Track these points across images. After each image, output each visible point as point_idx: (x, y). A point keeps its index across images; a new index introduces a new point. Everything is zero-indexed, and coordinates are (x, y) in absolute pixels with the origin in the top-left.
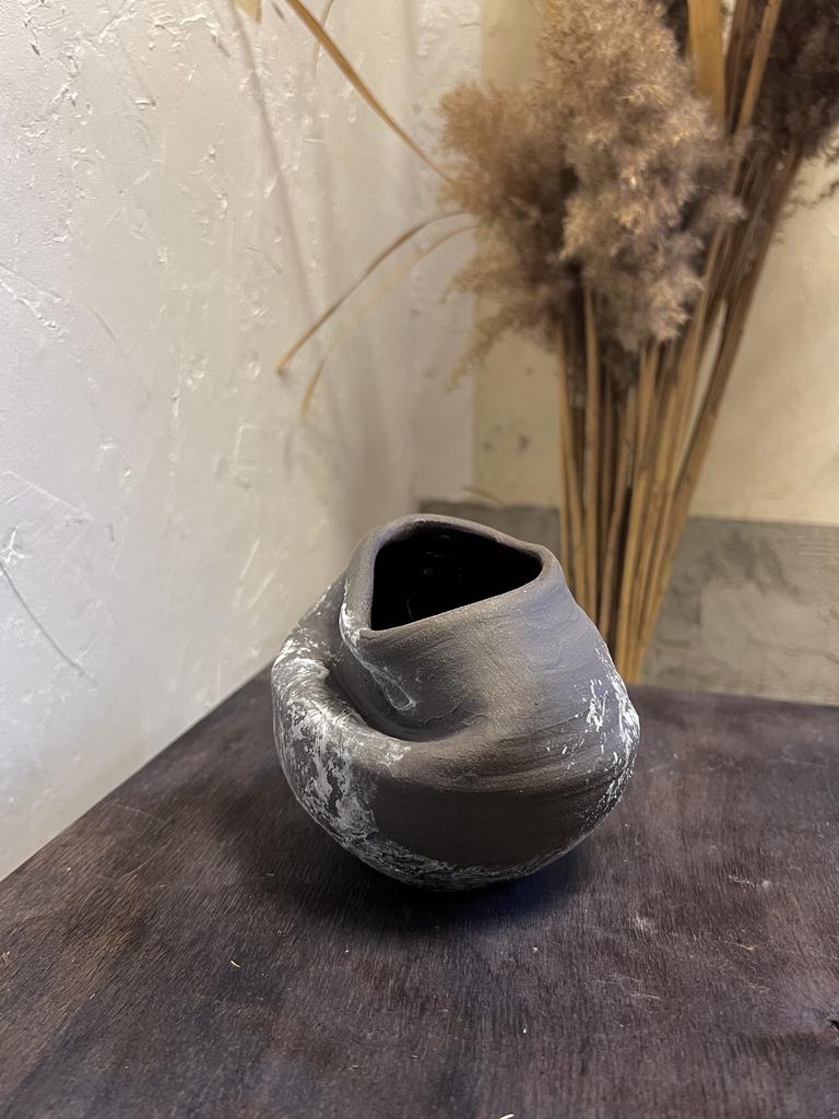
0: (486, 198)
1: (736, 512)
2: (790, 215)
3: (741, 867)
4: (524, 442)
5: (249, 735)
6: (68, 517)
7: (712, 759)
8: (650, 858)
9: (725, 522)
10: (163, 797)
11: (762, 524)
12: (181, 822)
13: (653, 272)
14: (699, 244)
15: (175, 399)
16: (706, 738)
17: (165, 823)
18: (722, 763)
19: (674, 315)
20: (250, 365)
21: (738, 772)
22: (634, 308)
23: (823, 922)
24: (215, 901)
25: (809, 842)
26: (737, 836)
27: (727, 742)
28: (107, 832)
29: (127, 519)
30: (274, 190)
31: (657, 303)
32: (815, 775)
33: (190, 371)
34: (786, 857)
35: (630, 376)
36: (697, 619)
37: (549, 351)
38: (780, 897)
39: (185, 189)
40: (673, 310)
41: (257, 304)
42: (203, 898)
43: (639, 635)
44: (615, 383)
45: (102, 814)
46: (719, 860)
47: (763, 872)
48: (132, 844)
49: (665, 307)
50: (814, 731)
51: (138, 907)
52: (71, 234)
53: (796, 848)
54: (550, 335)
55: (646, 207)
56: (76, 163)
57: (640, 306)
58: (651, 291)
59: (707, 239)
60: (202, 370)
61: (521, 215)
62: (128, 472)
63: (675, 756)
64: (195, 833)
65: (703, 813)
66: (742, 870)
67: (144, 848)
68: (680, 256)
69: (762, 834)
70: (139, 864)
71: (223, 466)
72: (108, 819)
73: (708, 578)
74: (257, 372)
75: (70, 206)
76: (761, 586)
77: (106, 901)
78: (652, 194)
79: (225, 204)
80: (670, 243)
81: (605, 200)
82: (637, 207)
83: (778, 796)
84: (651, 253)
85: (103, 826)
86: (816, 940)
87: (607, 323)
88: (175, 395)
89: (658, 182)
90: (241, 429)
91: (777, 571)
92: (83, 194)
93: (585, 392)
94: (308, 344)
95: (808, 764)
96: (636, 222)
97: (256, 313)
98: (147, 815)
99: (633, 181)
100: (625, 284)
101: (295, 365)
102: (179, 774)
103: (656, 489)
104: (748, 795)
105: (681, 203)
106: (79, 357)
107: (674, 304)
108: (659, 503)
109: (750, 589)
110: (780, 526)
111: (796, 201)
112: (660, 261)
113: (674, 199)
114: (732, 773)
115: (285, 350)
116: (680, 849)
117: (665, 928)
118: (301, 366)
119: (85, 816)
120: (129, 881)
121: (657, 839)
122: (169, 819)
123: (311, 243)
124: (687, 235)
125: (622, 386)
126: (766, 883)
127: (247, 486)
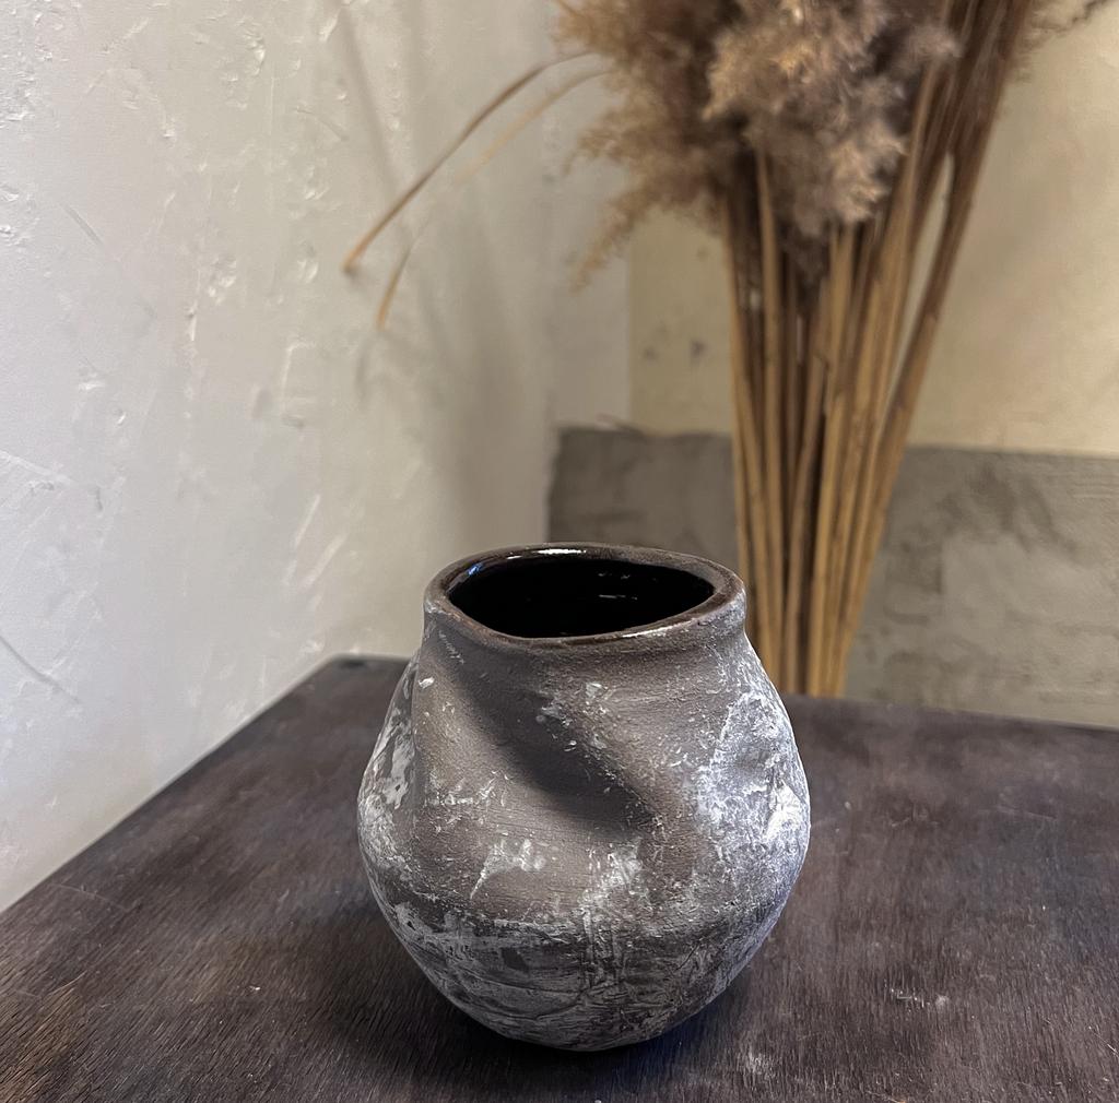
0: (620, 34)
1: (987, 439)
2: (1038, 44)
3: (909, 977)
4: (698, 349)
5: (267, 778)
6: (33, 483)
7: (896, 808)
8: (785, 963)
9: (971, 454)
10: (133, 871)
11: (1024, 456)
12: (150, 907)
13: (834, 131)
14: (899, 92)
15: (191, 316)
16: (894, 778)
17: (128, 910)
18: (911, 815)
19: (862, 189)
20: (303, 264)
21: (932, 830)
22: (814, 180)
23: (1012, 1061)
24: (172, 1028)
25: (1013, 936)
26: (912, 927)
27: (924, 783)
28: (49, 923)
29: (122, 479)
30: (333, 32)
31: (840, 173)
32: (1038, 832)
33: (214, 278)
34: (976, 957)
35: (819, 266)
36: (937, 586)
37: (714, 233)
38: (958, 1023)
39: (201, 37)
40: (862, 183)
41: (312, 183)
42: (156, 1023)
43: (842, 615)
44: (801, 276)
45: (47, 896)
46: (881, 966)
47: (939, 984)
48: (76, 942)
49: (852, 178)
50: (1048, 765)
51: (64, 1039)
52: (32, 109)
53: (993, 945)
54: (712, 212)
55: (817, 48)
56: (38, 16)
57: (822, 177)
58: (834, 156)
59: (913, 85)
60: (232, 275)
61: (667, 55)
62: (123, 418)
63: (847, 805)
64: (165, 925)
65: (871, 893)
66: (909, 978)
67: (93, 947)
68: (872, 109)
69: (950, 923)
70: (81, 971)
71: (264, 400)
72: (52, 904)
73: (950, 530)
74: (314, 272)
75: (30, 72)
76: (1022, 540)
77: (24, 1029)
78: (827, 29)
79: (261, 54)
80: (858, 92)
81: (763, 38)
82: (805, 48)
83: (981, 865)
84: (831, 106)
85: (44, 915)
86: (999, 1090)
87: (783, 198)
88: (192, 311)
89: (834, 13)
90: (290, 350)
91: (1046, 520)
92: (50, 55)
93: (761, 288)
94: (389, 229)
95: (1032, 815)
96: (801, 70)
97: (311, 194)
98: (105, 900)
99: (798, 14)
100: (798, 148)
101: (369, 260)
102: (161, 836)
103: (857, 418)
104: (940, 863)
105: (868, 39)
106: (48, 269)
107: (863, 175)
108: (861, 436)
109: (1009, 546)
110: (1048, 458)
111: (1045, 25)
112: (843, 117)
113: (857, 34)
114: (922, 830)
115: (354, 242)
116: (829, 948)
117: (786, 1069)
118: (379, 260)
119: (22, 900)
120: (63, 997)
121: (800, 932)
122: (135, 904)
123: (391, 97)
124: (883, 80)
125: (810, 280)
126: (941, 1000)
127: (300, 425)
